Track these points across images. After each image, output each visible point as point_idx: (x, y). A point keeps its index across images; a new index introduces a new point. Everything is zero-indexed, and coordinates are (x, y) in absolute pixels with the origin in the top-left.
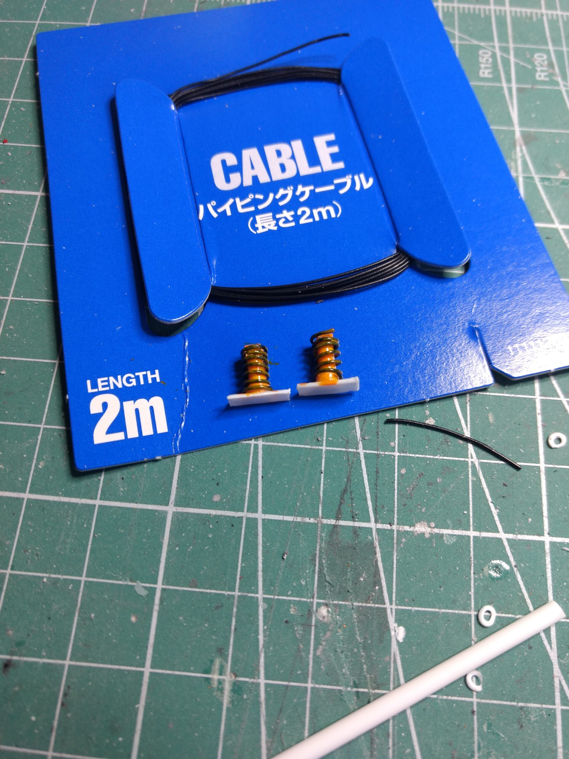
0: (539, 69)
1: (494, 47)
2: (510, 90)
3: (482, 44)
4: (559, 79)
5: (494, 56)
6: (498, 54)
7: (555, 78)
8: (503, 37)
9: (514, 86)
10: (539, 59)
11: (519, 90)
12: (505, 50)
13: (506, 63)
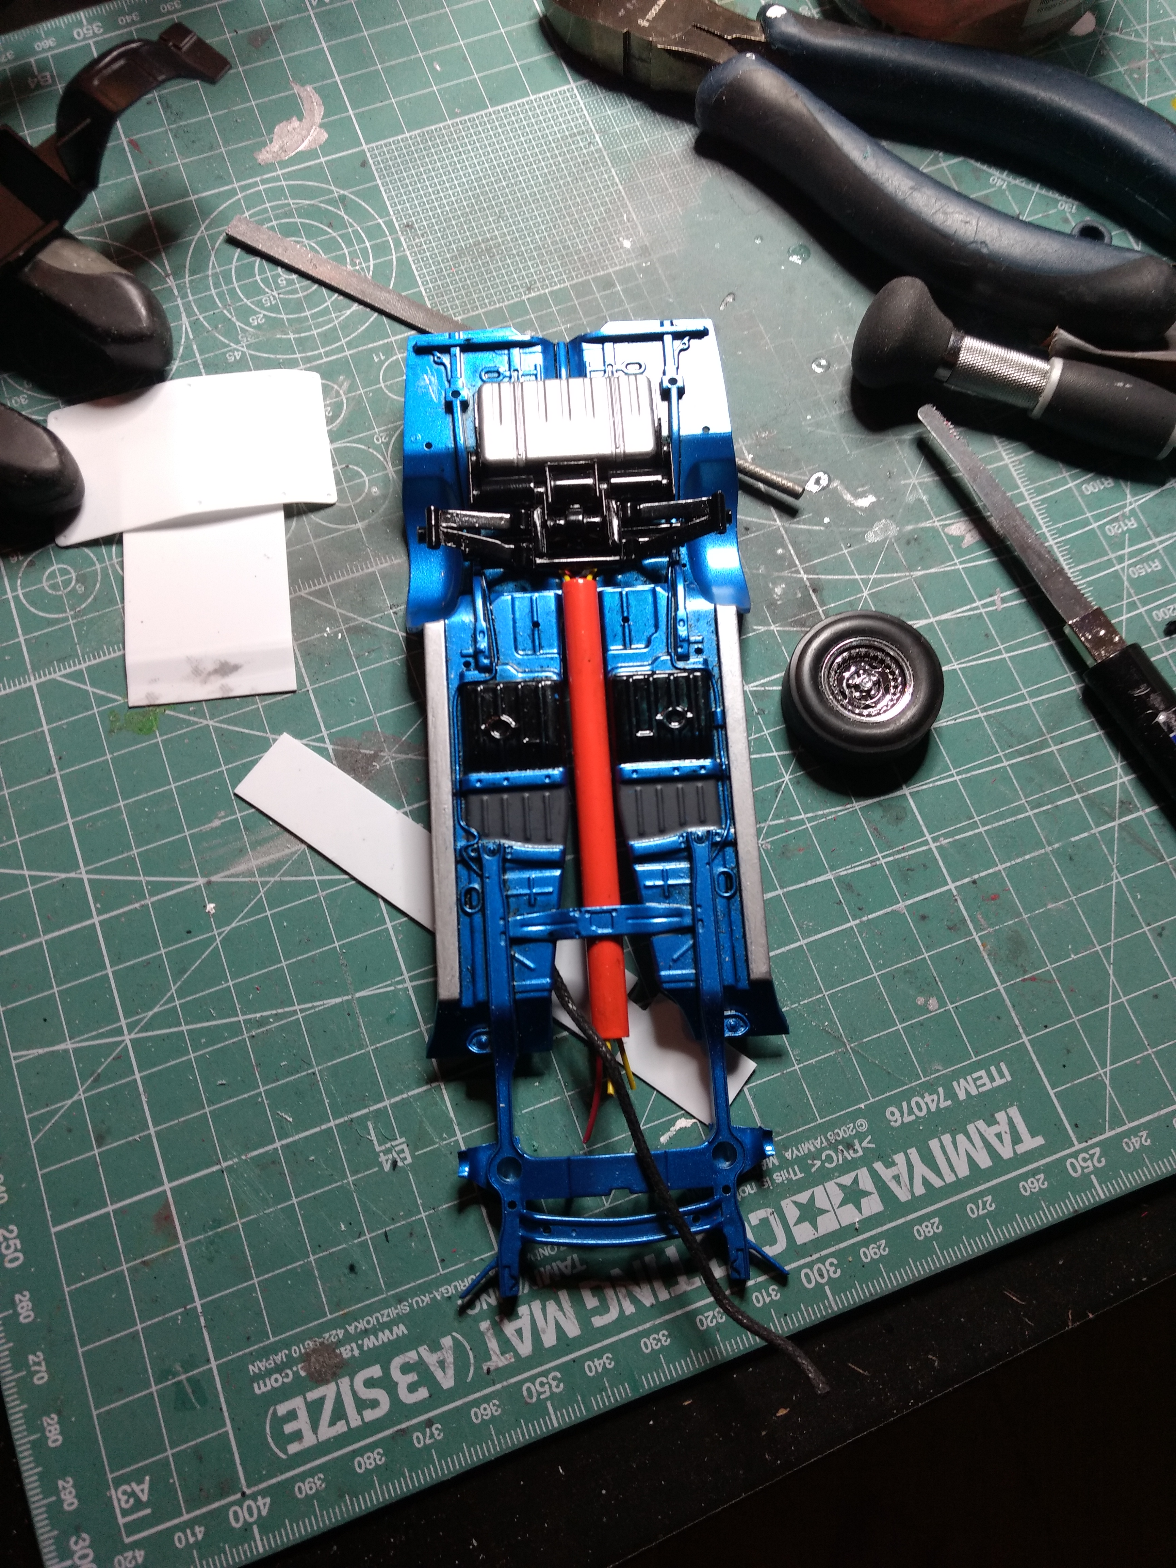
0: (1125, 528)
1: (1123, 568)
2: (1161, 542)
3: (1125, 578)
4: (1127, 510)
5: (1134, 565)
6: (1126, 563)
7: (1128, 514)
8: (1109, 564)
9: (1156, 540)
10: (1113, 530)
11: (1157, 535)
12: (1121, 559)
13: (1132, 555)
